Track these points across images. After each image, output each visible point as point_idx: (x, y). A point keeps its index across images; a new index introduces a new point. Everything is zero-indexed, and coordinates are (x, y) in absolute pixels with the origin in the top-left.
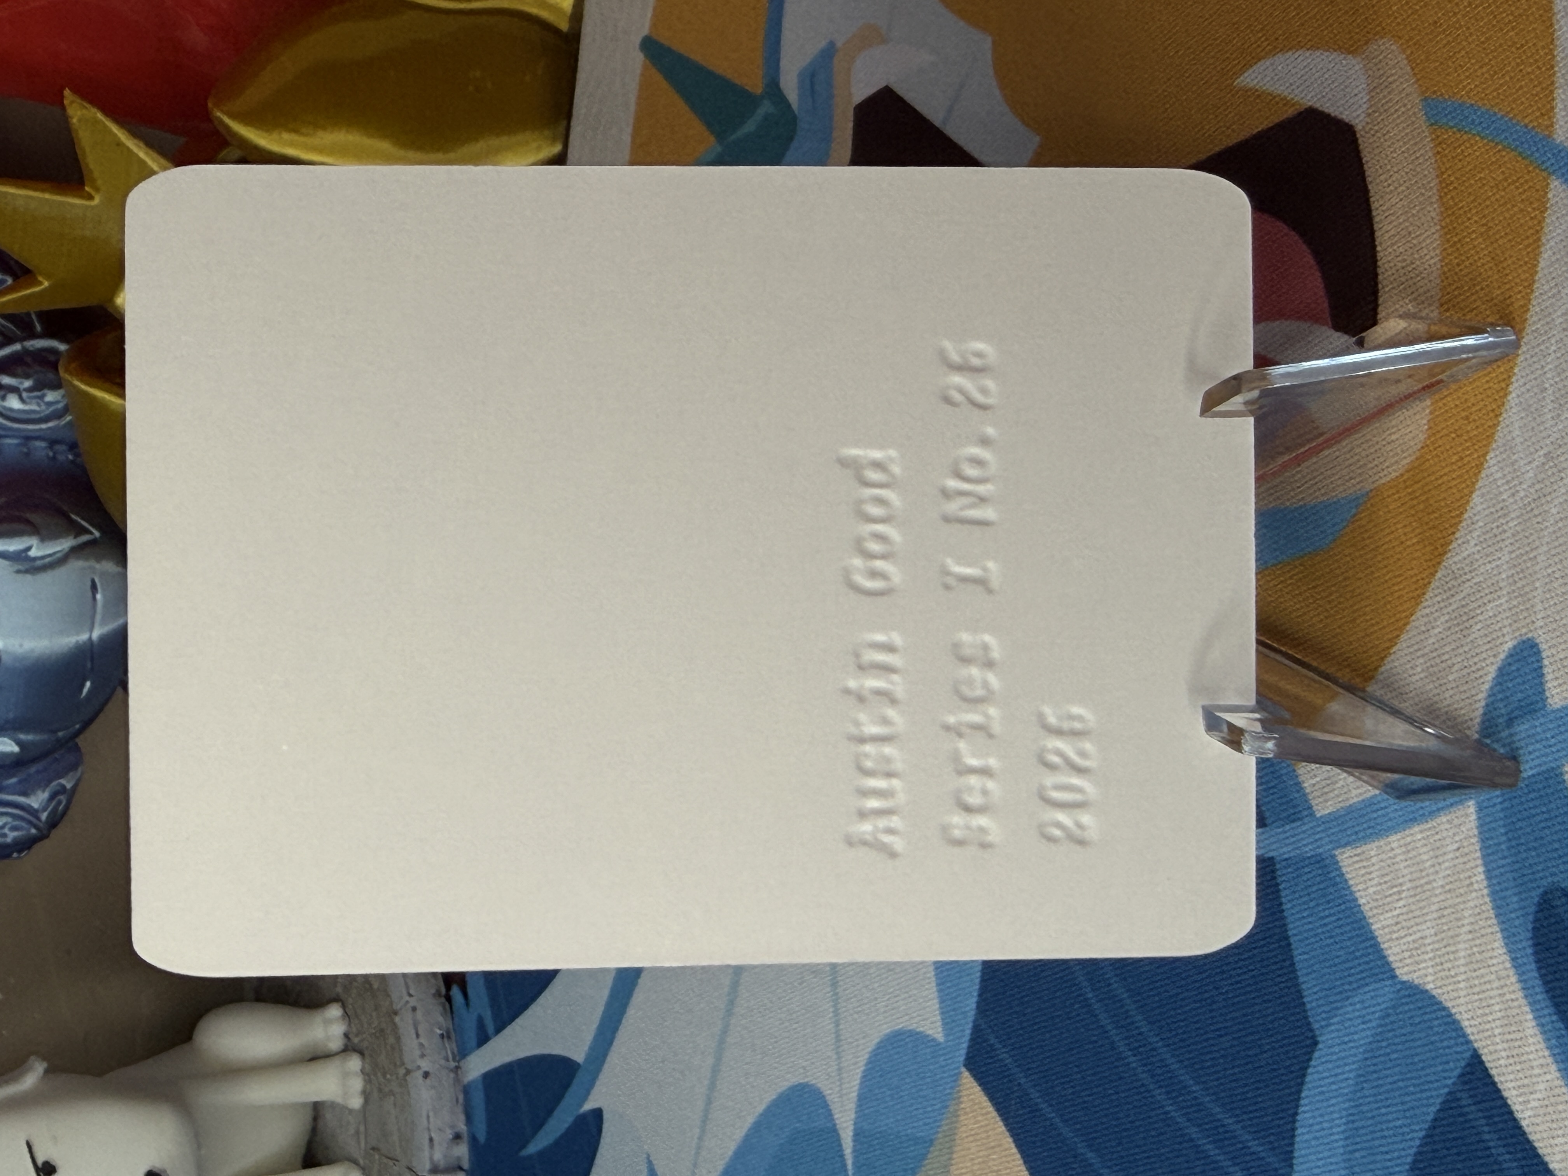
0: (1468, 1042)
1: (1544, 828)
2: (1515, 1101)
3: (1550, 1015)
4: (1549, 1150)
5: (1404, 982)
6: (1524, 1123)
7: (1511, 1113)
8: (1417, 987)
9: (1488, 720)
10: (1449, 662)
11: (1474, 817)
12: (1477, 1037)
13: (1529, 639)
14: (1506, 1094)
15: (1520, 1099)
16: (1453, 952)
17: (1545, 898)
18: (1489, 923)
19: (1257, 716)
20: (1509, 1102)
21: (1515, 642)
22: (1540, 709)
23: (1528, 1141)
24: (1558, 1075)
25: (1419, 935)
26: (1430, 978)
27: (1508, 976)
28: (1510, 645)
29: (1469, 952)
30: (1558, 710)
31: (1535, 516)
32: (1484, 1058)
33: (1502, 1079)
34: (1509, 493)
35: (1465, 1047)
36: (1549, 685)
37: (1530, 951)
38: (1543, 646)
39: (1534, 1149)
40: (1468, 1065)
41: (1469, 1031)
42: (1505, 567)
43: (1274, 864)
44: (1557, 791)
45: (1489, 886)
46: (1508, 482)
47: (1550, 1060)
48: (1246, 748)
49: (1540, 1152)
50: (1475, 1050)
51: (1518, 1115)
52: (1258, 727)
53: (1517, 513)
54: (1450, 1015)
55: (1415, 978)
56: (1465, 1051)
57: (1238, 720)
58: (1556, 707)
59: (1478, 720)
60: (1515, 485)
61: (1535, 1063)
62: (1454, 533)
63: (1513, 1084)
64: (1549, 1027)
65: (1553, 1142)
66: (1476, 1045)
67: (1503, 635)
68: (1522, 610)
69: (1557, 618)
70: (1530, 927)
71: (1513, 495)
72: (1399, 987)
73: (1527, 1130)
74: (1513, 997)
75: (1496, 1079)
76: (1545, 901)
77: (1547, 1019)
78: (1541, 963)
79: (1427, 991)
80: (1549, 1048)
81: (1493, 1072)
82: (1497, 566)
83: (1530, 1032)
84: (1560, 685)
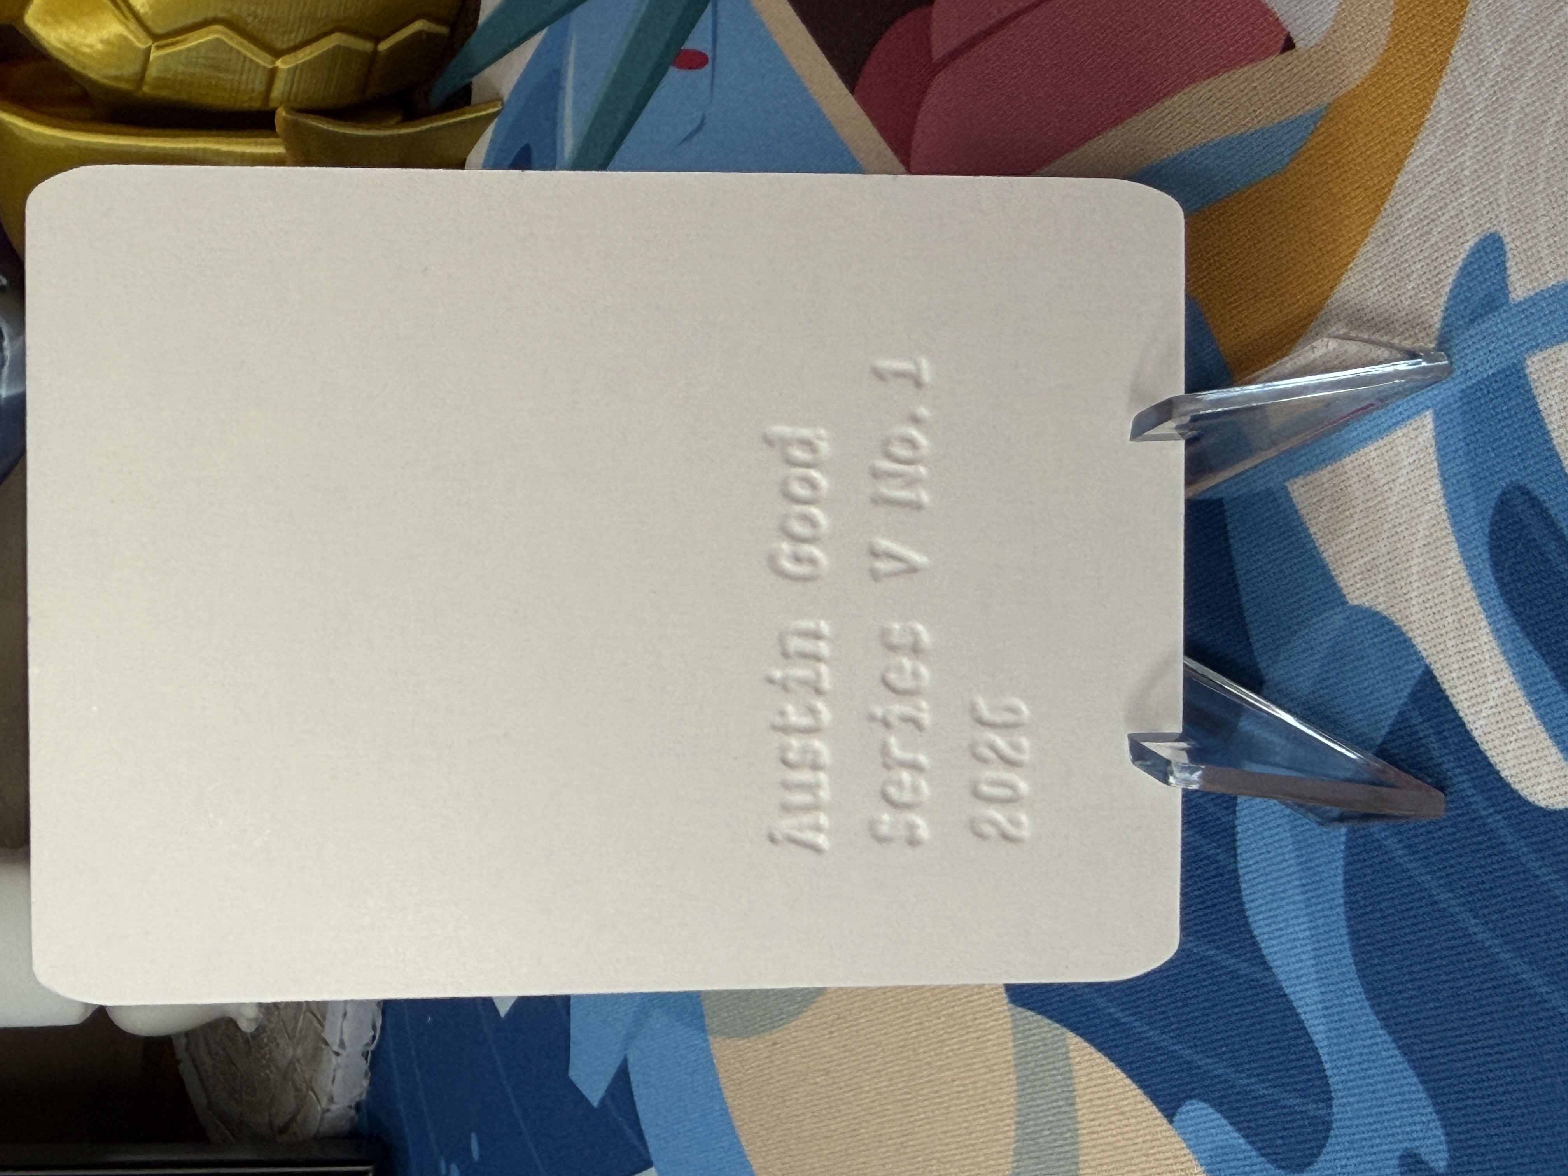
0: (1420, 659)
1: (1504, 427)
2: (1467, 712)
3: (1505, 618)
4: (1500, 758)
5: (1355, 606)
6: (1475, 734)
7: (1463, 725)
8: (1367, 610)
9: (1447, 325)
10: (1408, 271)
11: (1431, 426)
12: (1430, 652)
13: (1491, 234)
14: (1457, 707)
15: (1473, 711)
16: (1406, 569)
17: (1504, 498)
18: (1444, 533)
19: (1184, 745)
20: (1461, 714)
21: (1477, 239)
22: (1503, 305)
23: (1480, 752)
24: (1512, 679)
25: (1370, 556)
26: (1381, 599)
27: (1463, 585)
28: (1471, 243)
29: (1422, 566)
30: (1521, 303)
31: (1501, 105)
32: (1436, 673)
33: (1454, 692)
34: (1475, 85)
35: (1417, 664)
36: (1512, 278)
37: (1486, 556)
38: (1507, 240)
39: (1486, 758)
40: (1420, 682)
41: (1420, 648)
42: (1468, 163)
43: (1222, 505)
44: (1518, 387)
45: (1445, 495)
46: (1474, 74)
47: (1504, 665)
48: (1171, 779)
49: (1492, 760)
50: (1427, 667)
51: (1469, 727)
52: (1184, 758)
53: (1482, 106)
54: (1402, 634)
55: (1366, 602)
56: (1416, 668)
57: (1164, 750)
58: (1518, 300)
59: (1438, 326)
60: (1481, 77)
61: (1488, 671)
62: (1415, 135)
63: (1465, 696)
64: (1505, 631)
65: (1505, 749)
66: (1428, 661)
67: (1465, 234)
68: (1485, 206)
69: (1522, 207)
70: (1487, 531)
71: (1479, 86)
72: (1348, 613)
73: (1478, 740)
74: (1467, 605)
75: (1448, 692)
76: (1502, 503)
77: (1503, 623)
78: (1497, 566)
79: (1377, 613)
80: (1504, 653)
81: (1445, 686)
82: (1460, 163)
83: (1485, 639)
84: (1523, 277)
